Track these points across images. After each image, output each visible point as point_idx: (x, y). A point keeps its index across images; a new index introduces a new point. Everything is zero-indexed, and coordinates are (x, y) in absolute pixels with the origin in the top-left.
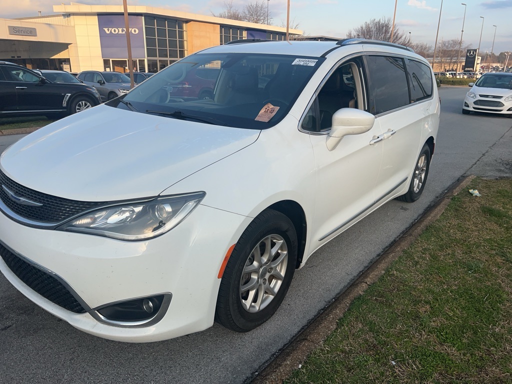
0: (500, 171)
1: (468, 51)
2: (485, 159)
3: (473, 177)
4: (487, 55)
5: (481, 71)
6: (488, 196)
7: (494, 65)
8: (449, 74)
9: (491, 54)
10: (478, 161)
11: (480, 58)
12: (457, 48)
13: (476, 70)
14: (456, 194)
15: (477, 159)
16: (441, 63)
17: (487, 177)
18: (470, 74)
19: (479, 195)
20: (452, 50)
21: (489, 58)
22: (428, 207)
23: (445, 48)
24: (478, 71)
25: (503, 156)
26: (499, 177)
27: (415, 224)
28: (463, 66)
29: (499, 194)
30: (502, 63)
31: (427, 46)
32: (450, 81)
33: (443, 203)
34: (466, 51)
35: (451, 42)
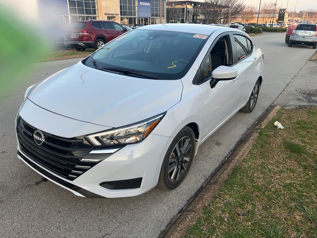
0: (299, 100)
1: (280, 10)
2: (288, 89)
3: (278, 108)
4: (292, 12)
5: (288, 23)
6: (289, 128)
7: (296, 19)
8: (268, 25)
9: (294, 12)
10: (283, 90)
11: (288, 14)
12: (273, 8)
13: (285, 22)
14: (264, 127)
15: (283, 89)
16: (263, 17)
17: (289, 106)
18: (281, 25)
19: (282, 127)
20: (270, 10)
21: (293, 15)
22: (239, 142)
23: (266, 8)
24: (286, 23)
25: (302, 86)
26: (299, 106)
27: (225, 163)
28: (277, 19)
29: (298, 126)
30: (301, 17)
31: (255, 7)
32: (269, 29)
33: (252, 138)
34: (279, 10)
35: (270, 4)
